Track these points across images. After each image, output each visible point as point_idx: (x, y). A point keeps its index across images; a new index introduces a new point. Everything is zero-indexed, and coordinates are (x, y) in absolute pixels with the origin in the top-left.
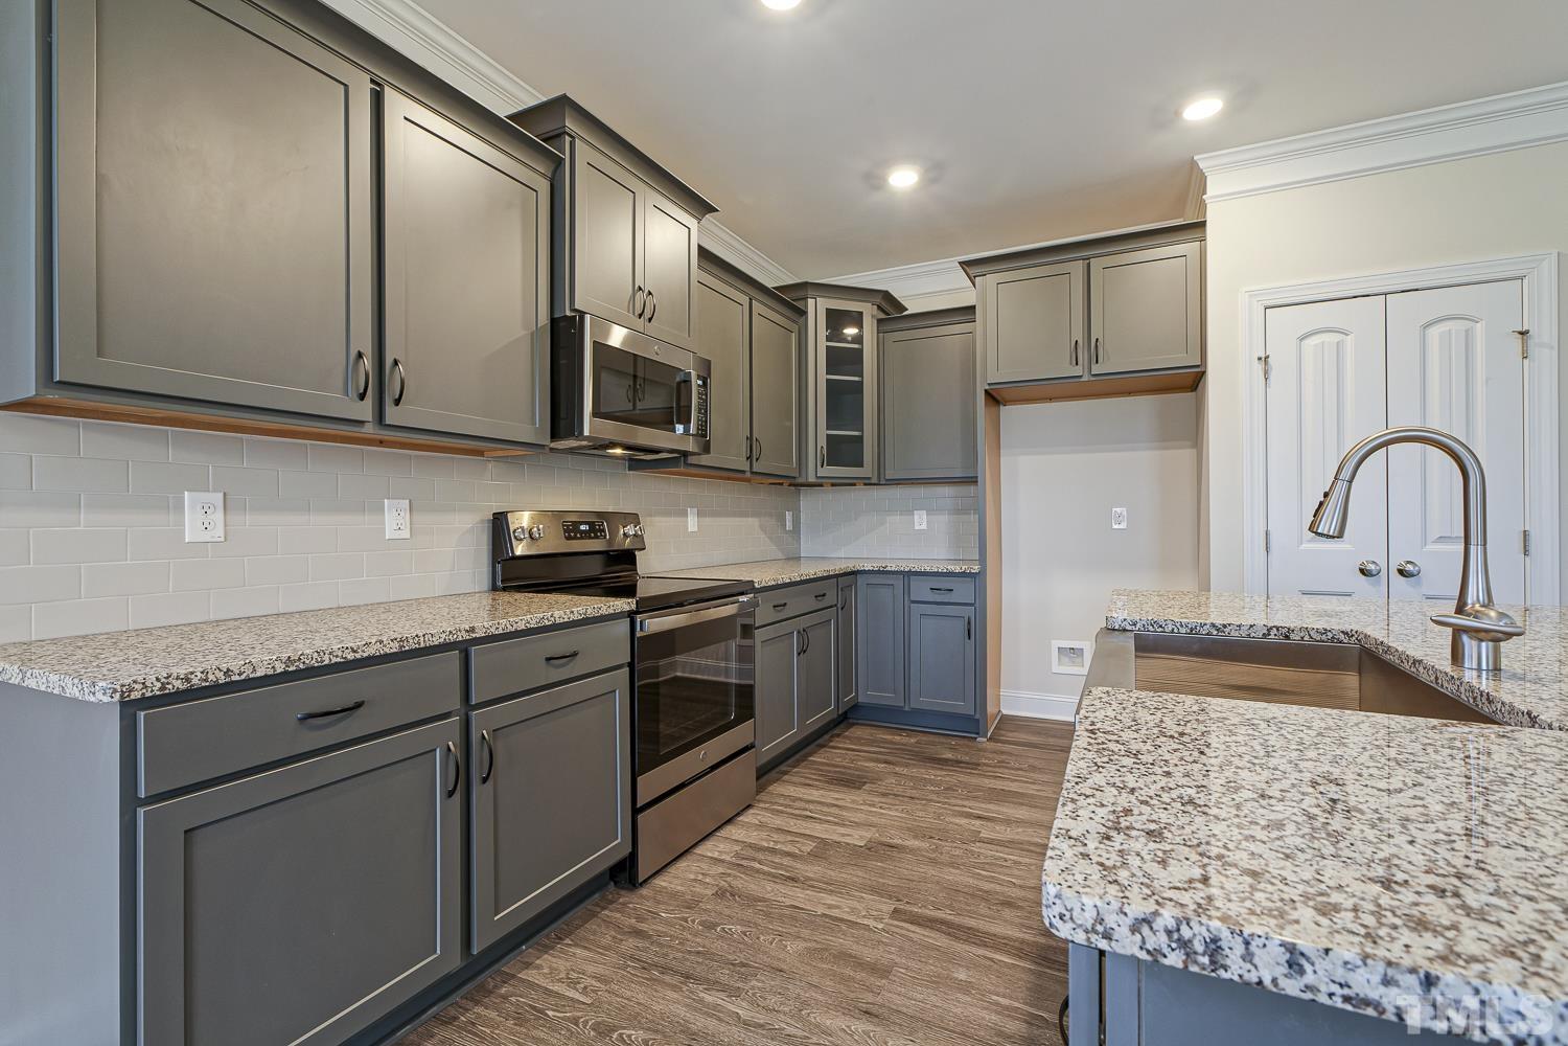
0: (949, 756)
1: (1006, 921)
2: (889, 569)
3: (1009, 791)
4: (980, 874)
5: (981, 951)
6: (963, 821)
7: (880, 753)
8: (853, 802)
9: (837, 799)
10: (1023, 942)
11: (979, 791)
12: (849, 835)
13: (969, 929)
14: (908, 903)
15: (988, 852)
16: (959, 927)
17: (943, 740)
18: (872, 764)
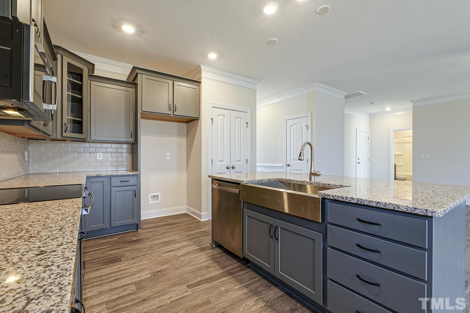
0: (135, 239)
1: (213, 271)
2: (102, 175)
3: (167, 241)
4: (192, 265)
5: (218, 281)
6: (168, 254)
7: (110, 247)
8: (125, 266)
9: (118, 268)
10: (222, 273)
11: (160, 244)
12: (142, 276)
13: (209, 278)
14: (187, 282)
15: (186, 258)
16: (207, 279)
17: (126, 235)
18: (112, 252)
